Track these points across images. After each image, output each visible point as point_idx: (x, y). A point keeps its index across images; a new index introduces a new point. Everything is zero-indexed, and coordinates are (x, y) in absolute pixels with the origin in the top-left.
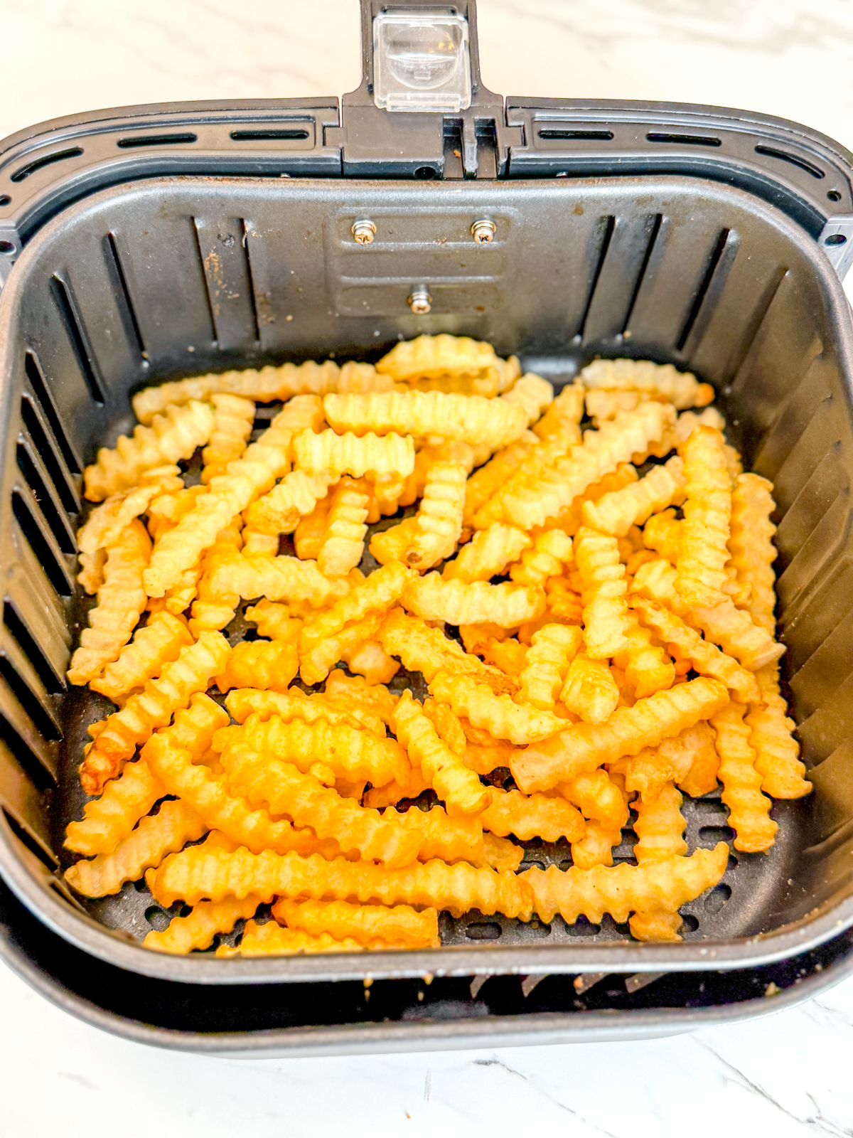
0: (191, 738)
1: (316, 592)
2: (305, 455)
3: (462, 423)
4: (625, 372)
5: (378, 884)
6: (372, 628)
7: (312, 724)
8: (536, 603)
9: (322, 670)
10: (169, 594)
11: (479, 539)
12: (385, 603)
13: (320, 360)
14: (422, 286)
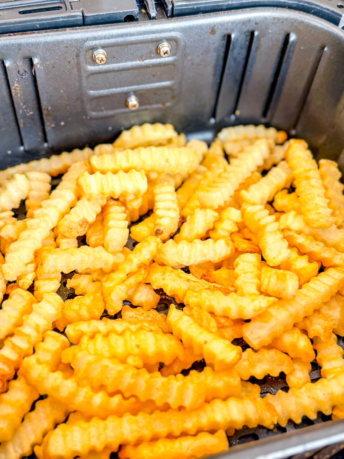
0: (48, 358)
1: (106, 263)
2: (87, 186)
3: (167, 161)
4: (241, 131)
5: (184, 422)
6: (143, 275)
7: (122, 334)
8: (230, 245)
9: (119, 305)
10: (19, 278)
11: (190, 219)
12: (148, 260)
13: (81, 148)
14: (132, 93)
